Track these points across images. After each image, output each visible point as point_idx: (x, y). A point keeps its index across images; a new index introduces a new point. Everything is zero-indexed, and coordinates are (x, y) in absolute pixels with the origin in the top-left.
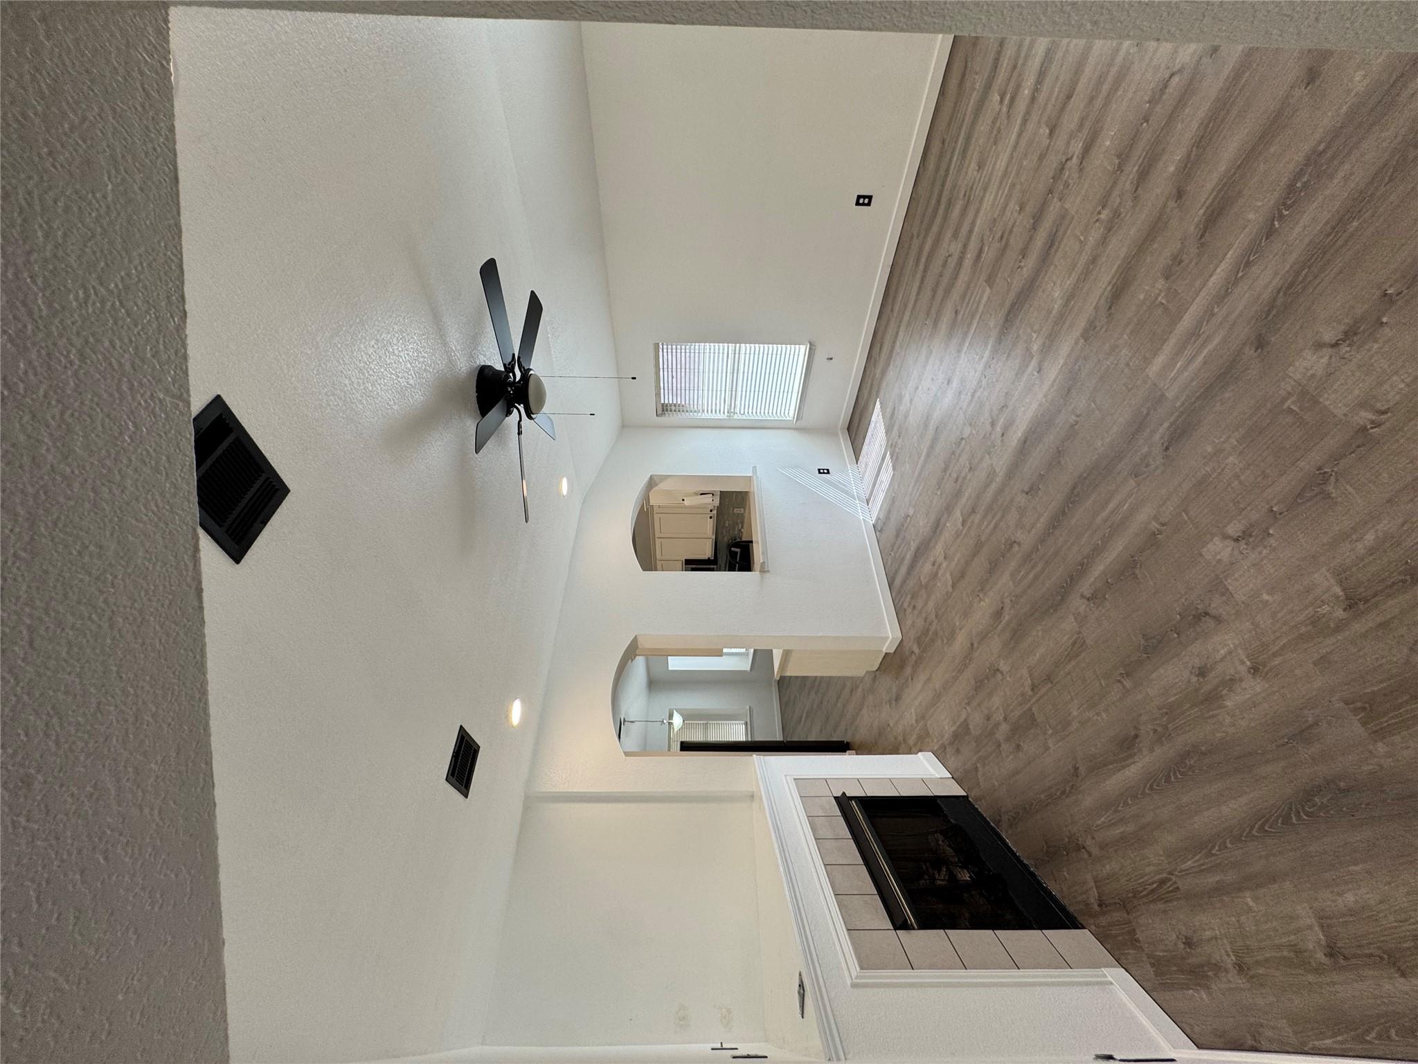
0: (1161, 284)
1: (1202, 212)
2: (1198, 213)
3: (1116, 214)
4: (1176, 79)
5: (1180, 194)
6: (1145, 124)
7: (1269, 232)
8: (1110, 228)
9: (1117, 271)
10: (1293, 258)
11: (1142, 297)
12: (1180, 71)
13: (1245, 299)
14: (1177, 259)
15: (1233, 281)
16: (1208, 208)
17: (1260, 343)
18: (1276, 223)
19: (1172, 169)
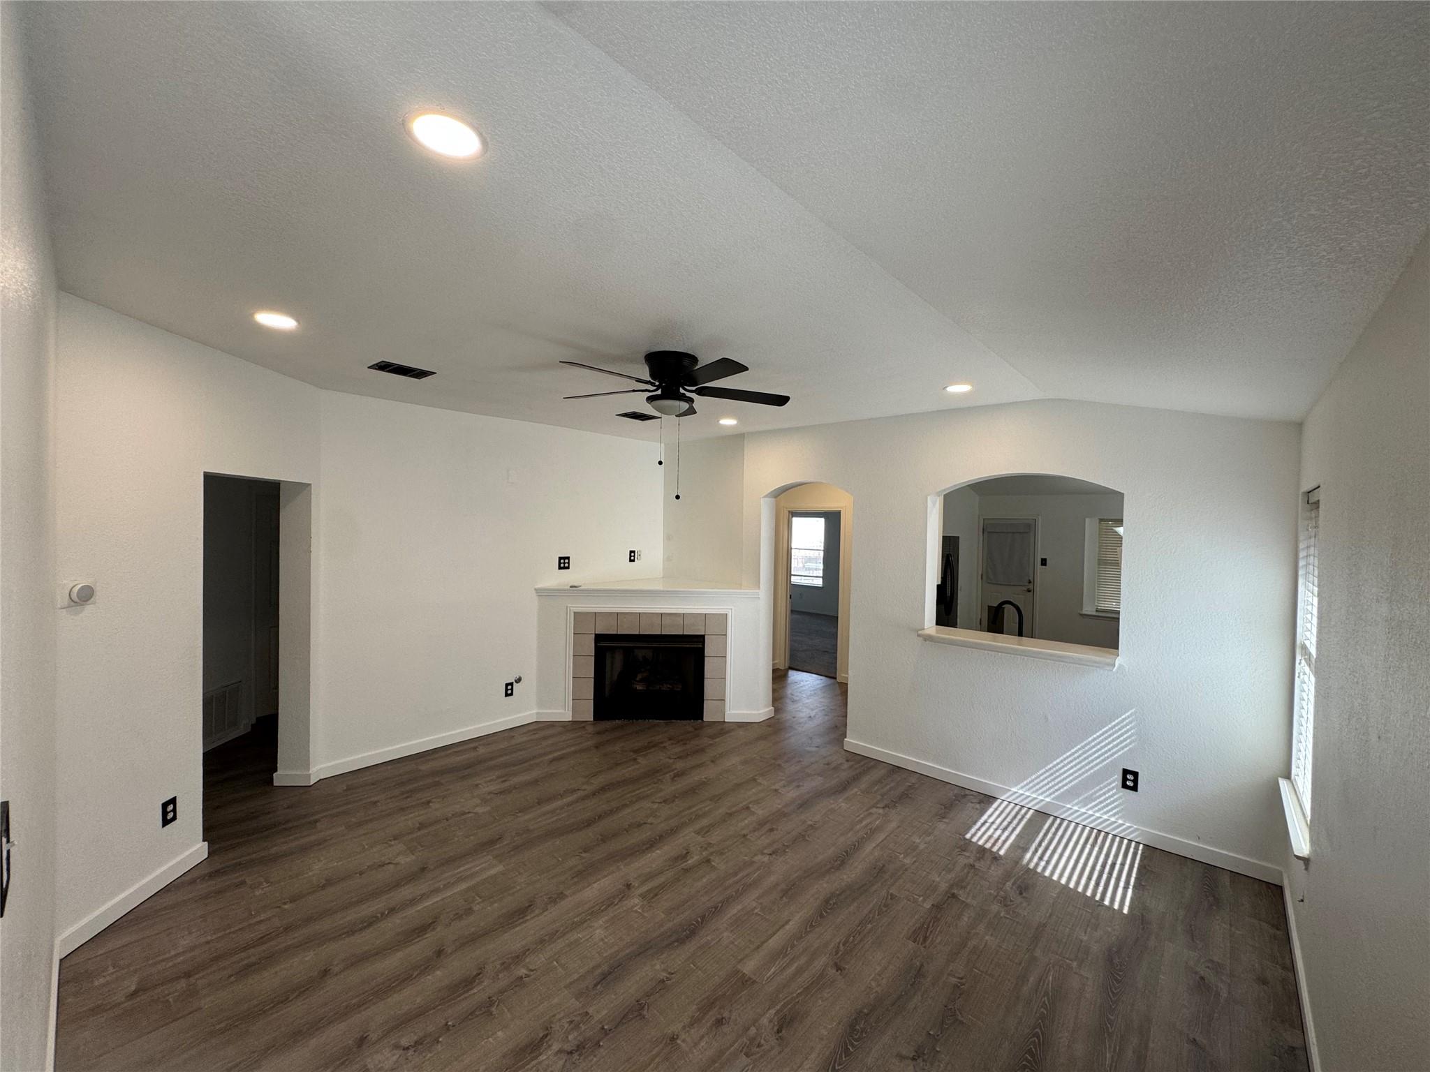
0: (476, 908)
1: (427, 936)
2: (430, 937)
3: (506, 967)
4: (405, 1042)
5: (439, 953)
6: (449, 1023)
7: (392, 911)
8: (518, 958)
9: (516, 926)
10: (387, 896)
11: (496, 905)
12: (397, 1046)
13: (421, 887)
14: (459, 917)
15: (423, 897)
16: (422, 936)
17: (423, 869)
18: (386, 913)
19: (438, 973)
